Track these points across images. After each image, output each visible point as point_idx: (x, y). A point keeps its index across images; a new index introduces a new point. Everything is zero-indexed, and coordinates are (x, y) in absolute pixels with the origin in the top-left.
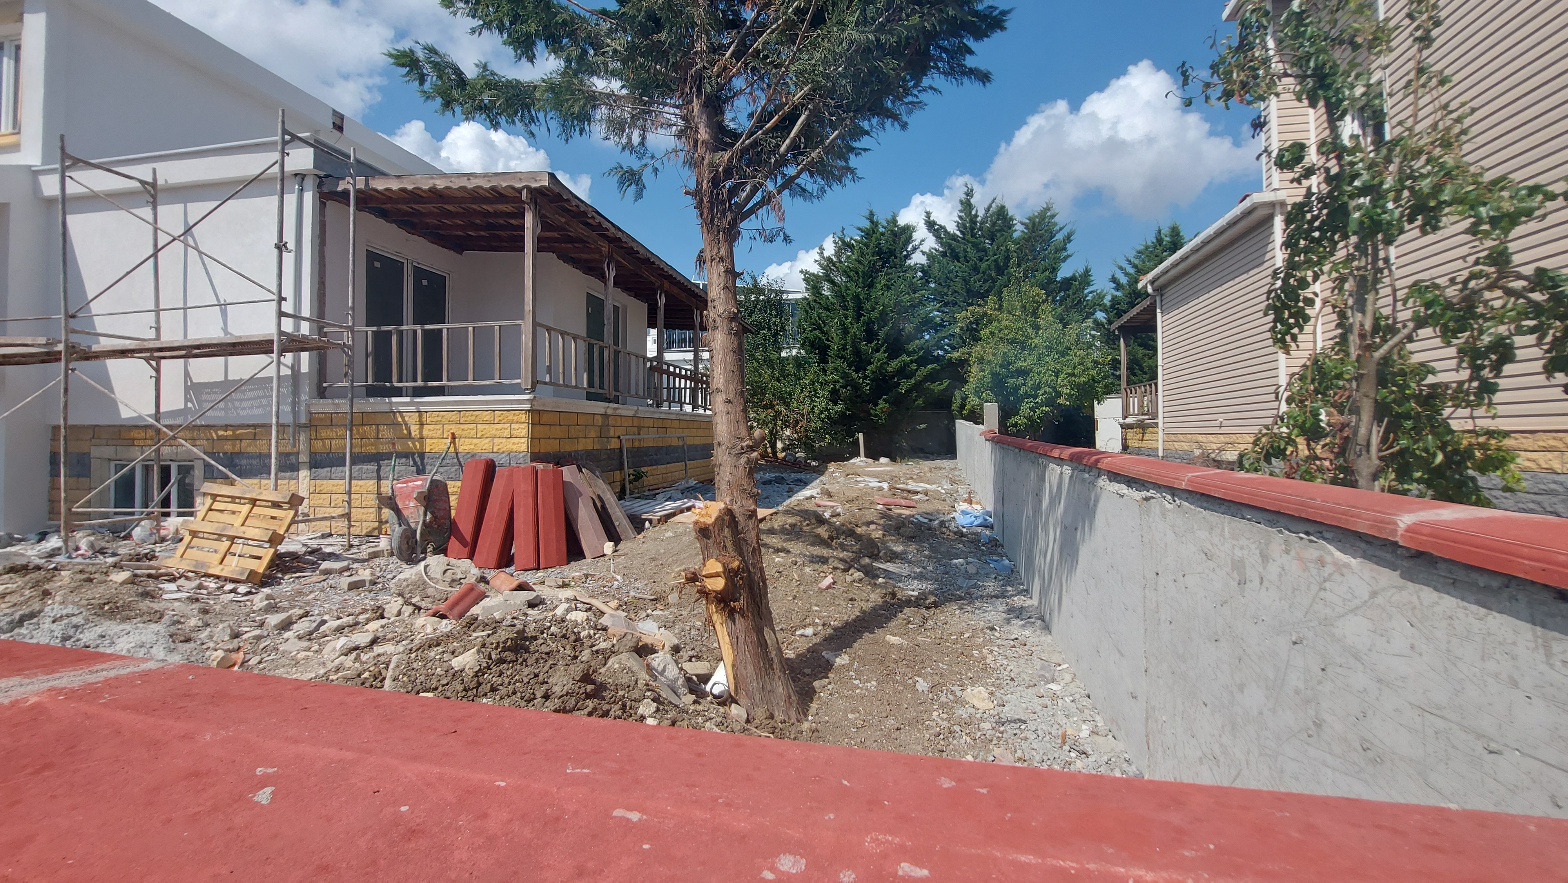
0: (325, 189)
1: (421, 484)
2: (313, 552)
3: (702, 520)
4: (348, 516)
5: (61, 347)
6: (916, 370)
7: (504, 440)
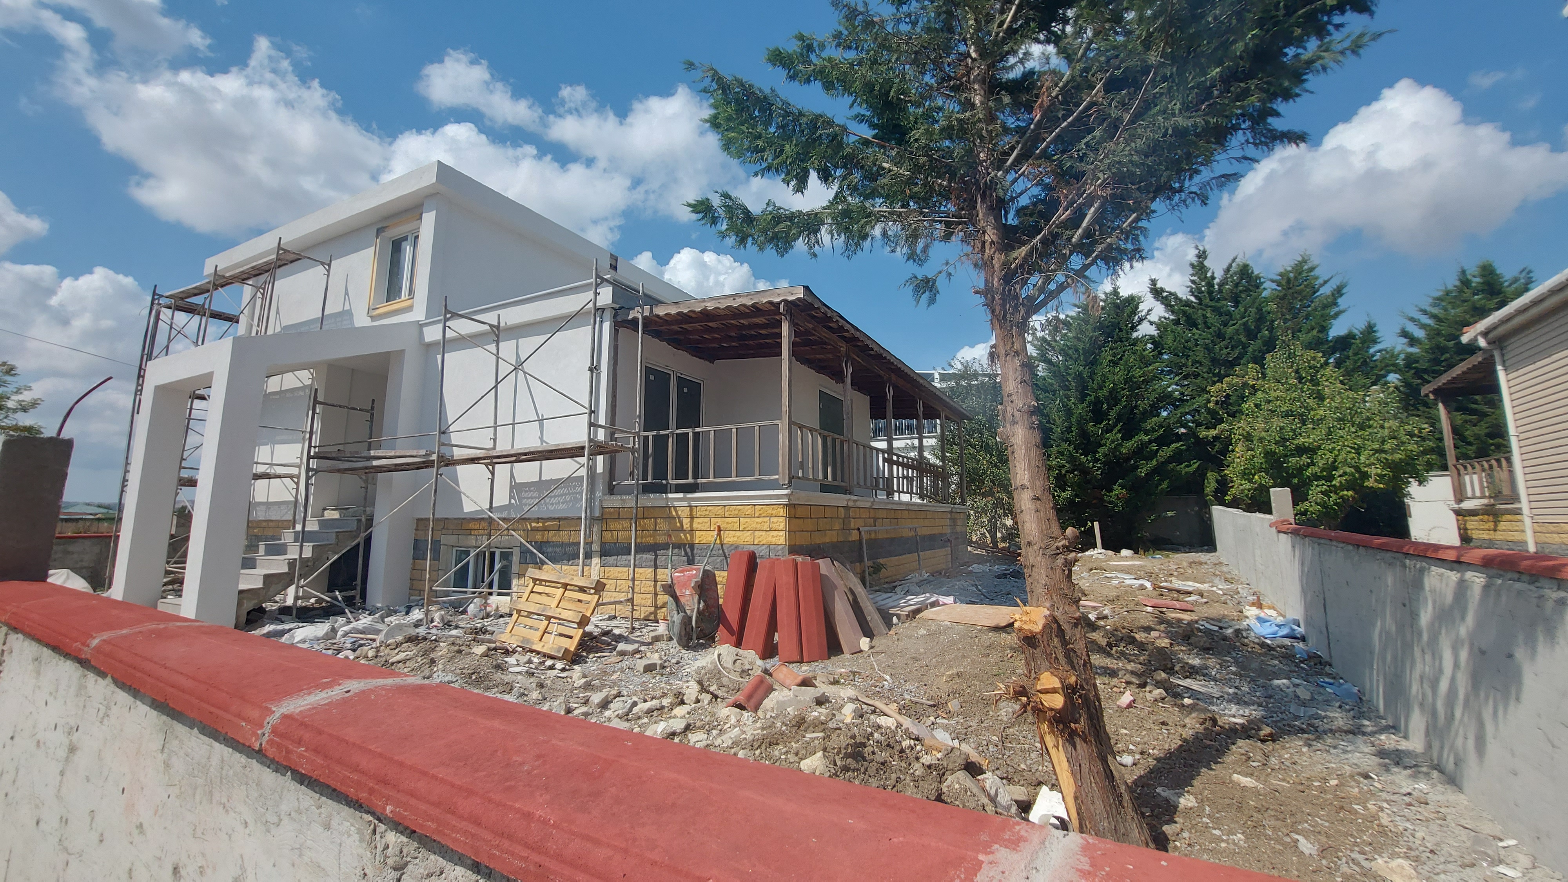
0: (619, 319)
1: (694, 573)
2: (606, 633)
3: (1026, 627)
4: (631, 600)
5: (434, 457)
6: (1157, 451)
7: (764, 533)
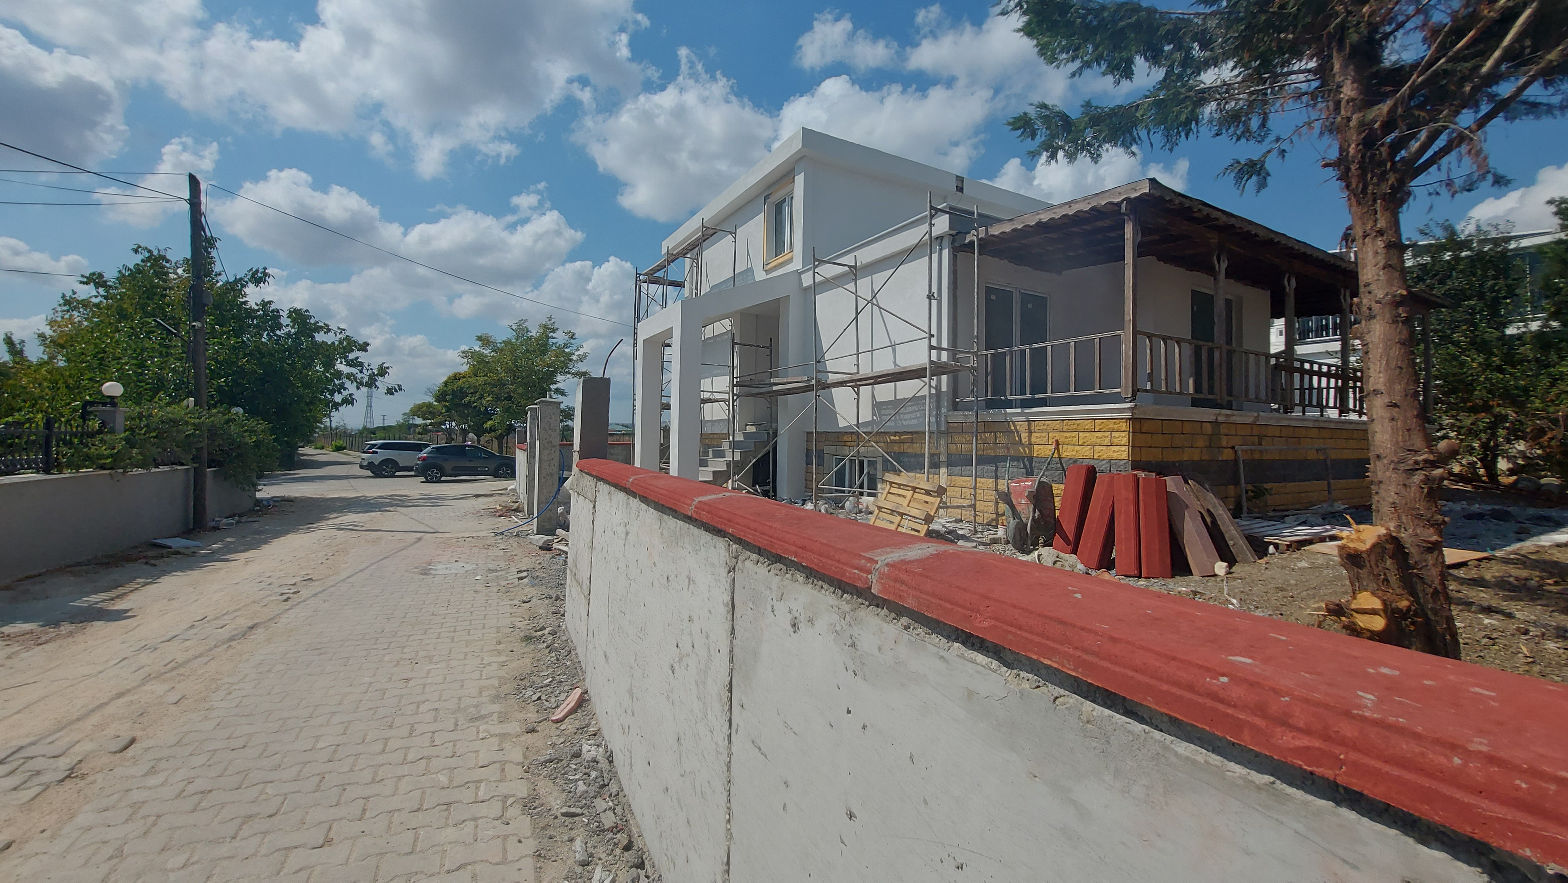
0: (957, 244)
1: (1030, 484)
2: (950, 532)
3: (1351, 545)
4: (974, 506)
5: (814, 382)
7: (1104, 448)
